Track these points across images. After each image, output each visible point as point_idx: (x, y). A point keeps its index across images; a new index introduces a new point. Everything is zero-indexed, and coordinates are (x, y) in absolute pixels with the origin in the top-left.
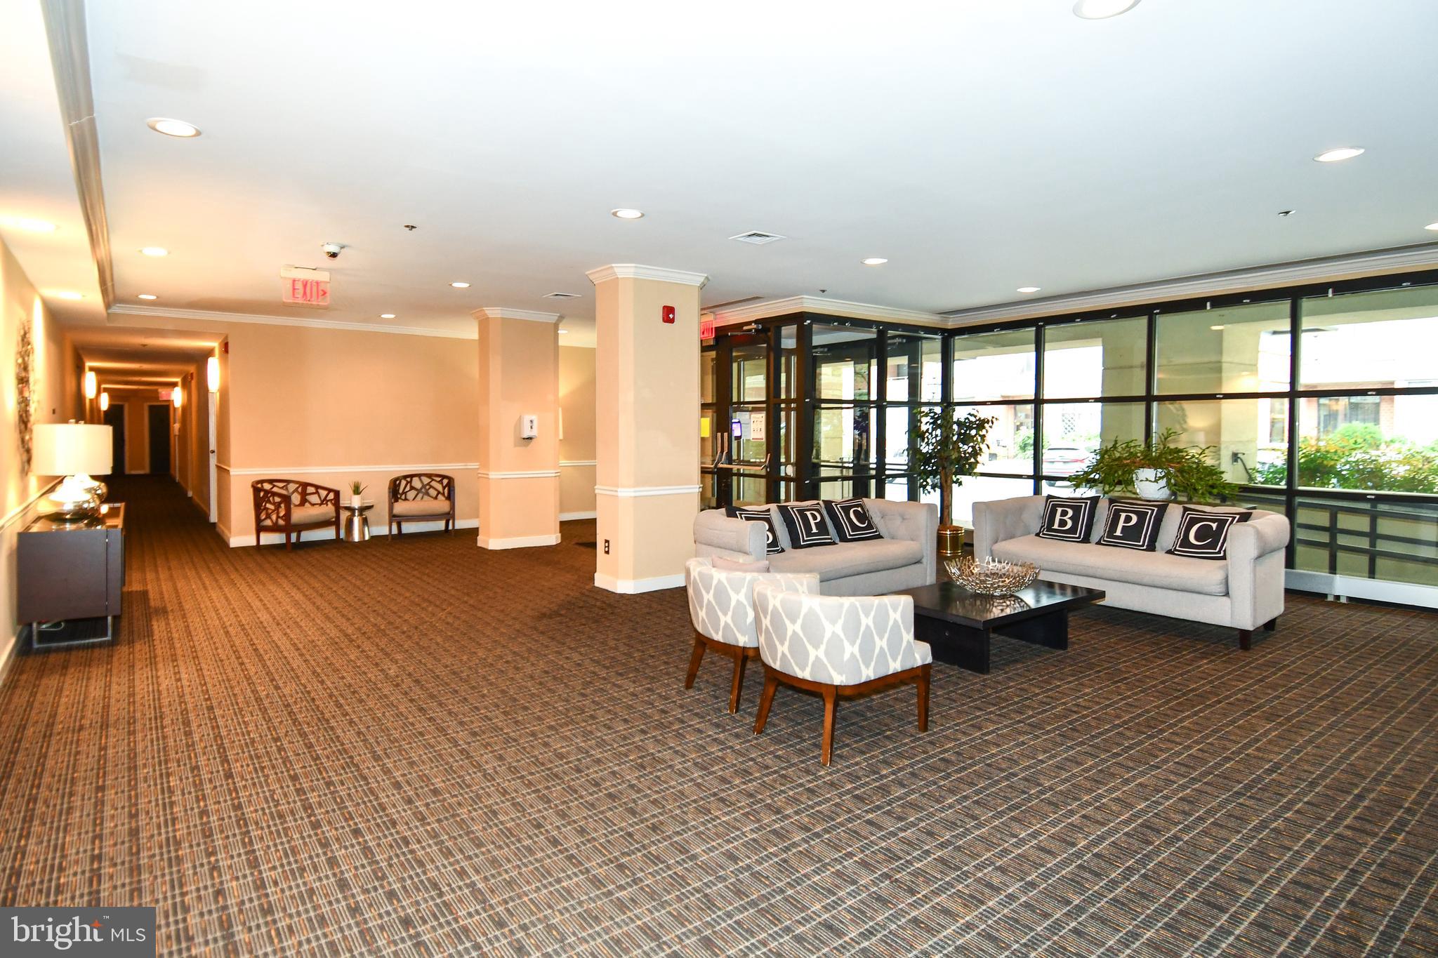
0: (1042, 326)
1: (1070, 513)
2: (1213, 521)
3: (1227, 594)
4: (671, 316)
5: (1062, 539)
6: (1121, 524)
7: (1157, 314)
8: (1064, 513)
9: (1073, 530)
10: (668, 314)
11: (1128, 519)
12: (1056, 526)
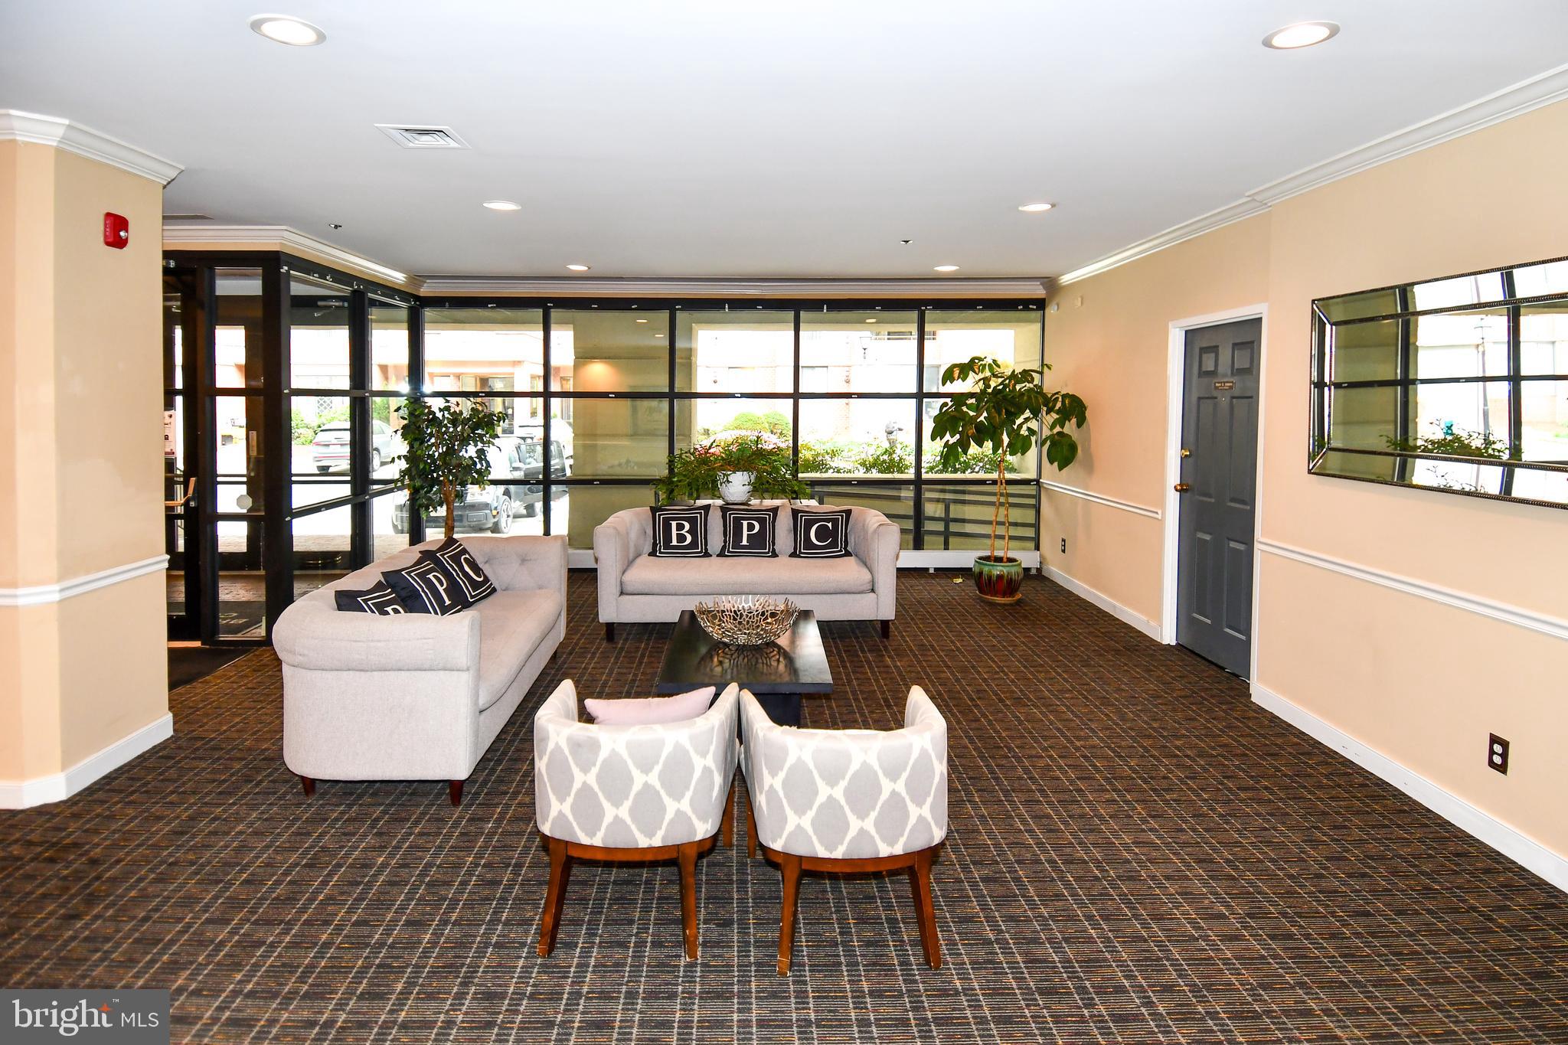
0: (551, 307)
1: (687, 526)
2: (828, 521)
3: (873, 591)
4: (122, 234)
5: (684, 555)
6: (745, 533)
7: (678, 309)
8: (680, 527)
9: (694, 544)
10: (116, 231)
11: (751, 527)
12: (674, 542)
